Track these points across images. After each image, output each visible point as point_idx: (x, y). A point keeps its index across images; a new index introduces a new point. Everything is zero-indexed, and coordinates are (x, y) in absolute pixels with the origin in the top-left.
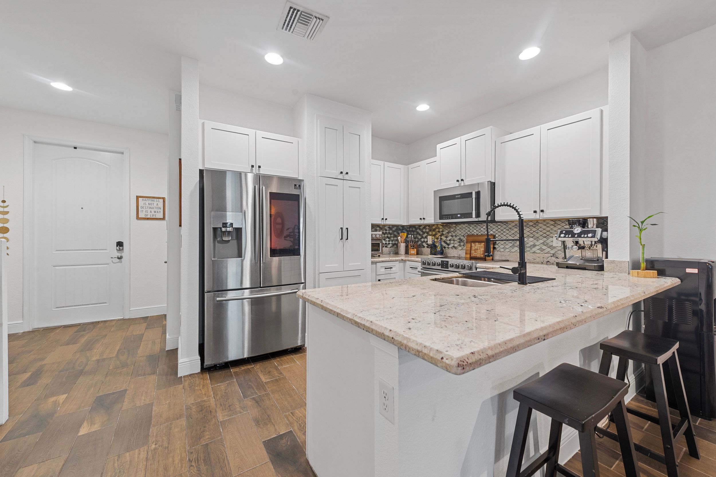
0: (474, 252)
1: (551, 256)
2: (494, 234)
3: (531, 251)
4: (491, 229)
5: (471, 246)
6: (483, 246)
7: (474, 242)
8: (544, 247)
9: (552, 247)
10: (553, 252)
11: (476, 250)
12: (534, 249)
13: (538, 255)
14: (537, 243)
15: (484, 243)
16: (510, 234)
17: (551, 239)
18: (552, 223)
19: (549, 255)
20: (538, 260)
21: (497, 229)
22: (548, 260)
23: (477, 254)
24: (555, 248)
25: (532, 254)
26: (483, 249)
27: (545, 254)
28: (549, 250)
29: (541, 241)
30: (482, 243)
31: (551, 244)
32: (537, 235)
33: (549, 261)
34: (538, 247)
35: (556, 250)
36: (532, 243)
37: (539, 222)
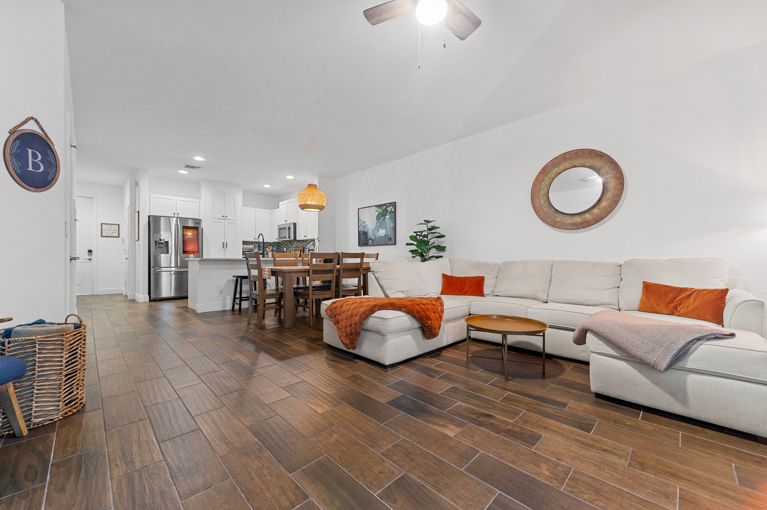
7: (298, 250)
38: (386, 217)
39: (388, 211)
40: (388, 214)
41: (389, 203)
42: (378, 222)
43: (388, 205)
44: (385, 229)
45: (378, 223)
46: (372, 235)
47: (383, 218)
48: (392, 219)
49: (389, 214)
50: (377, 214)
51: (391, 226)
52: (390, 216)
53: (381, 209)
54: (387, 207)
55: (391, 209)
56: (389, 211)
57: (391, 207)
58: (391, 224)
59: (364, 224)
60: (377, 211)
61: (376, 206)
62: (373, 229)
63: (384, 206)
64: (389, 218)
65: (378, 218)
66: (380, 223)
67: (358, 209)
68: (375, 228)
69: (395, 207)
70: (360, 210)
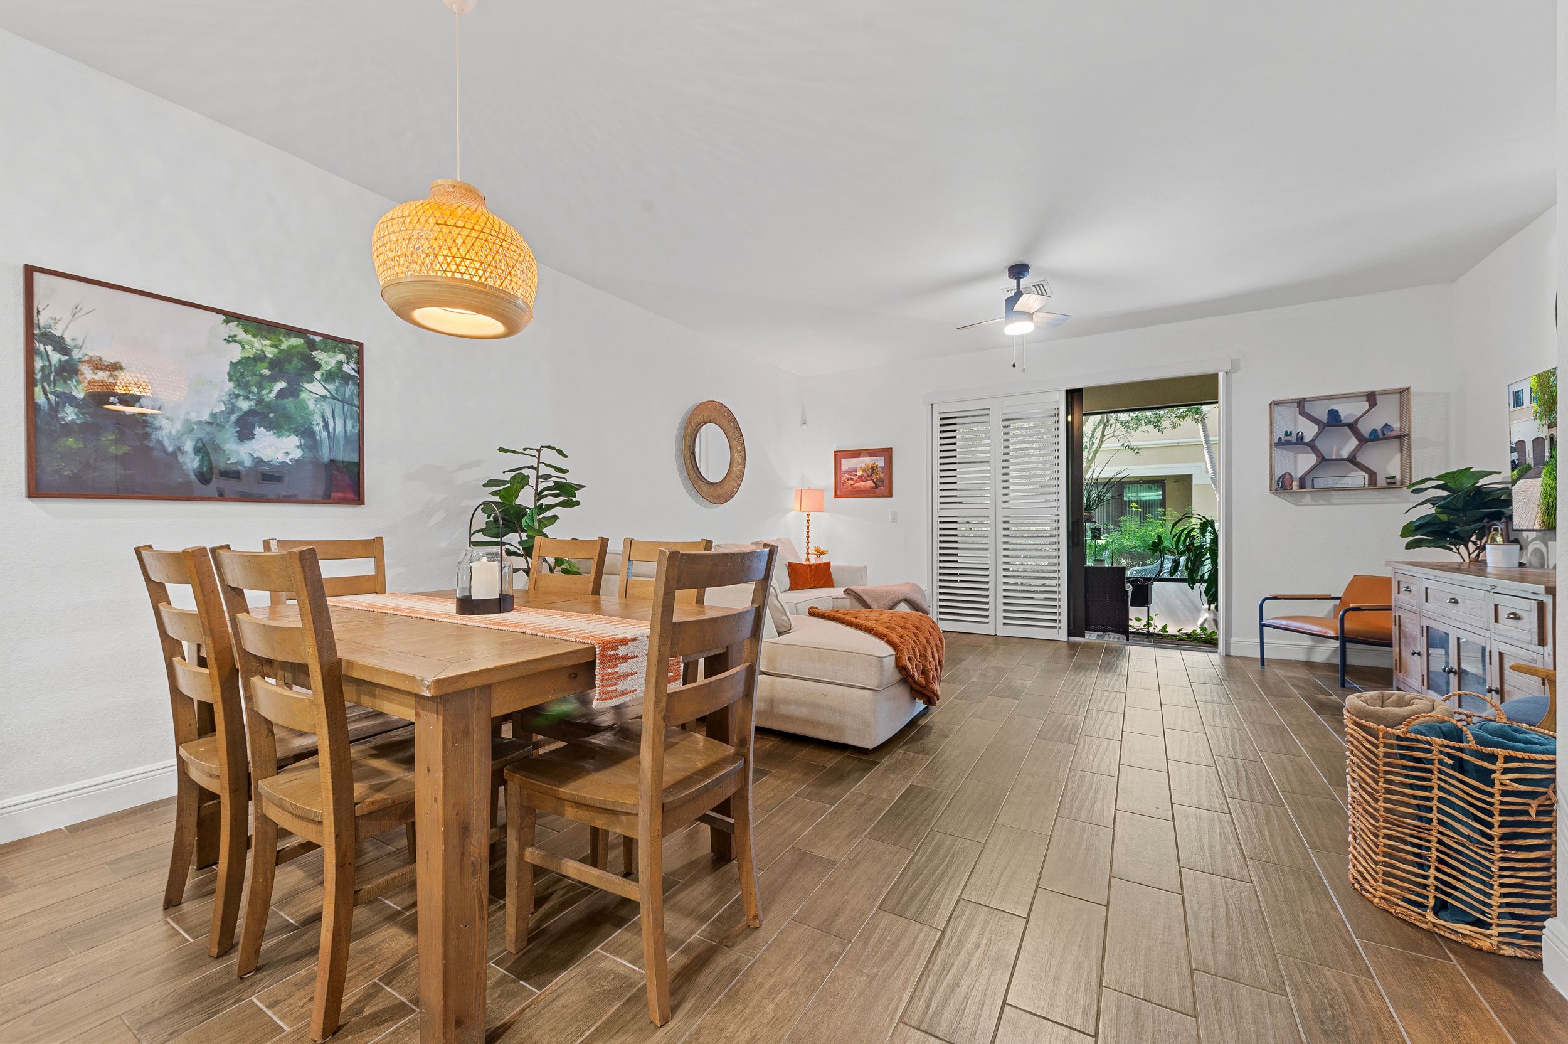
38: (307, 386)
39: (317, 366)
40: (319, 376)
41: (326, 337)
42: (241, 392)
43: (318, 339)
44: (296, 432)
45: (247, 398)
46: (189, 446)
47: (280, 384)
48: (343, 401)
49: (330, 381)
50: (236, 353)
51: (339, 428)
52: (332, 387)
53: (268, 342)
54: (312, 346)
55: (336, 362)
56: (330, 368)
57: (340, 356)
60: (232, 339)
61: (231, 317)
62: (206, 417)
63: (287, 335)
64: (324, 397)
65: (241, 372)
66: (260, 401)
67: (30, 271)
68: (213, 416)
69: (360, 362)
70: (37, 276)
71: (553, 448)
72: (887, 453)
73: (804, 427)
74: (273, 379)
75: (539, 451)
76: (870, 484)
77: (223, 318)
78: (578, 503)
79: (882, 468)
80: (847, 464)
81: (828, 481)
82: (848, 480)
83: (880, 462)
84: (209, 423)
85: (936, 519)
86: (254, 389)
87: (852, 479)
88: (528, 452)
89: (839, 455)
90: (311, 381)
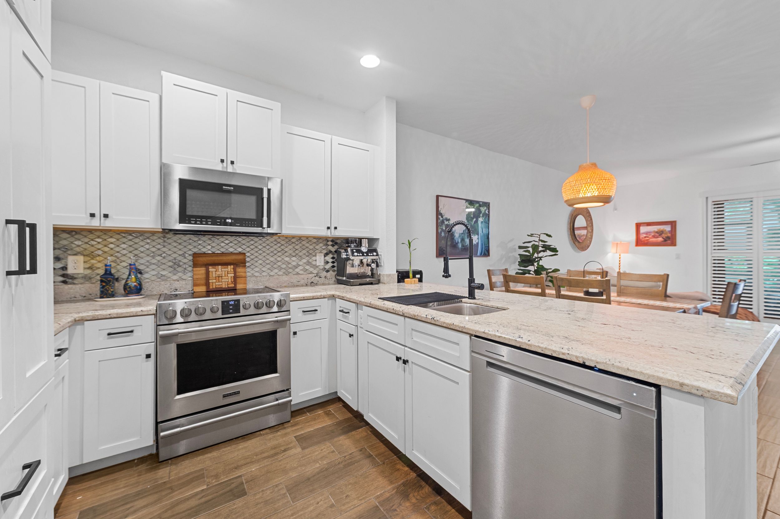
0: (215, 281)
1: (315, 276)
2: (244, 252)
3: (294, 273)
4: (238, 245)
5: (208, 273)
6: (232, 270)
7: (214, 264)
8: (307, 267)
9: (316, 267)
10: (315, 272)
11: (219, 277)
12: (297, 270)
13: (302, 276)
14: (300, 263)
15: (232, 267)
16: (268, 252)
17: (314, 258)
18: (315, 240)
19: (313, 275)
20: (302, 282)
21: (248, 245)
22: (312, 280)
23: (221, 283)
24: (317, 267)
25: (296, 276)
26: (233, 275)
27: (310, 275)
28: (311, 269)
29: (305, 261)
30: (229, 266)
31: (314, 263)
32: (300, 254)
33: (313, 282)
34: (301, 268)
35: (317, 269)
36: (294, 264)
37: (303, 239)
38: (479, 219)
39: (481, 212)
40: (481, 215)
41: (483, 202)
42: (468, 223)
43: (481, 203)
46: (460, 241)
47: (475, 219)
48: (486, 223)
49: (483, 216)
50: (467, 211)
51: (485, 232)
52: (483, 218)
53: (472, 207)
54: (480, 206)
55: (485, 210)
56: (483, 212)
57: (485, 208)
58: (485, 229)
59: (447, 222)
60: (467, 207)
61: (467, 200)
62: (462, 232)
63: (476, 204)
64: (482, 222)
65: (467, 217)
67: (438, 197)
68: (463, 231)
69: (489, 209)
70: (440, 198)
71: (544, 234)
72: (673, 224)
73: (615, 211)
74: (473, 218)
75: (540, 235)
76: (660, 239)
77: (465, 201)
78: (557, 255)
79: (669, 231)
80: (643, 229)
81: (633, 237)
82: (645, 237)
83: (668, 228)
84: (463, 233)
85: (710, 258)
86: (470, 222)
87: (648, 237)
88: (534, 235)
89: (638, 226)
90: (480, 217)
